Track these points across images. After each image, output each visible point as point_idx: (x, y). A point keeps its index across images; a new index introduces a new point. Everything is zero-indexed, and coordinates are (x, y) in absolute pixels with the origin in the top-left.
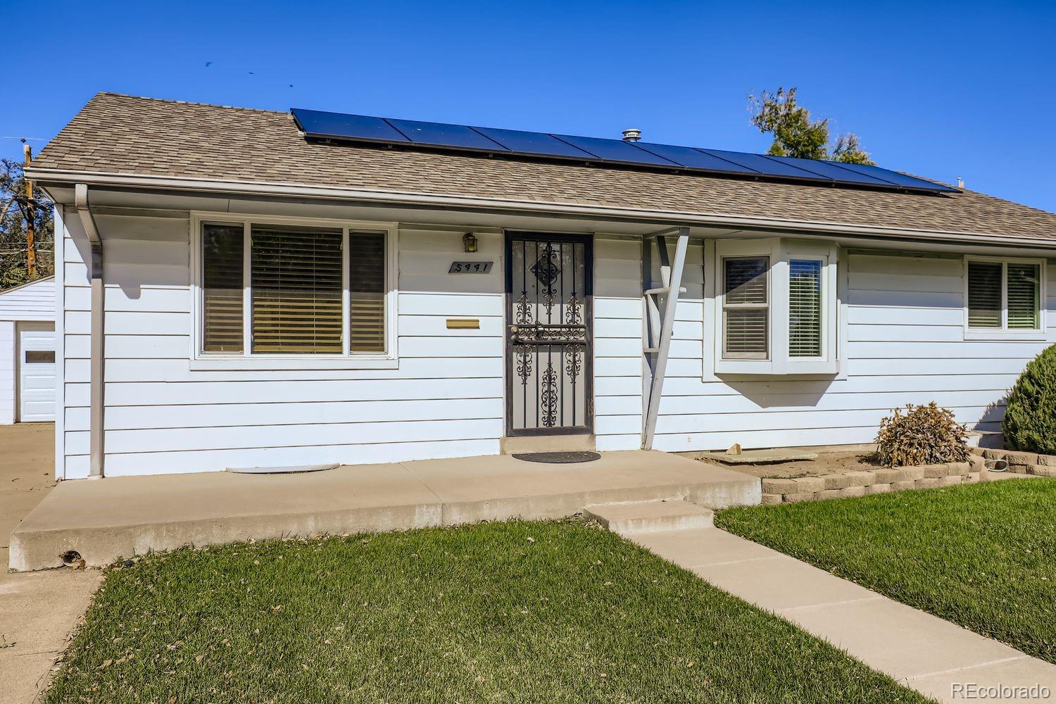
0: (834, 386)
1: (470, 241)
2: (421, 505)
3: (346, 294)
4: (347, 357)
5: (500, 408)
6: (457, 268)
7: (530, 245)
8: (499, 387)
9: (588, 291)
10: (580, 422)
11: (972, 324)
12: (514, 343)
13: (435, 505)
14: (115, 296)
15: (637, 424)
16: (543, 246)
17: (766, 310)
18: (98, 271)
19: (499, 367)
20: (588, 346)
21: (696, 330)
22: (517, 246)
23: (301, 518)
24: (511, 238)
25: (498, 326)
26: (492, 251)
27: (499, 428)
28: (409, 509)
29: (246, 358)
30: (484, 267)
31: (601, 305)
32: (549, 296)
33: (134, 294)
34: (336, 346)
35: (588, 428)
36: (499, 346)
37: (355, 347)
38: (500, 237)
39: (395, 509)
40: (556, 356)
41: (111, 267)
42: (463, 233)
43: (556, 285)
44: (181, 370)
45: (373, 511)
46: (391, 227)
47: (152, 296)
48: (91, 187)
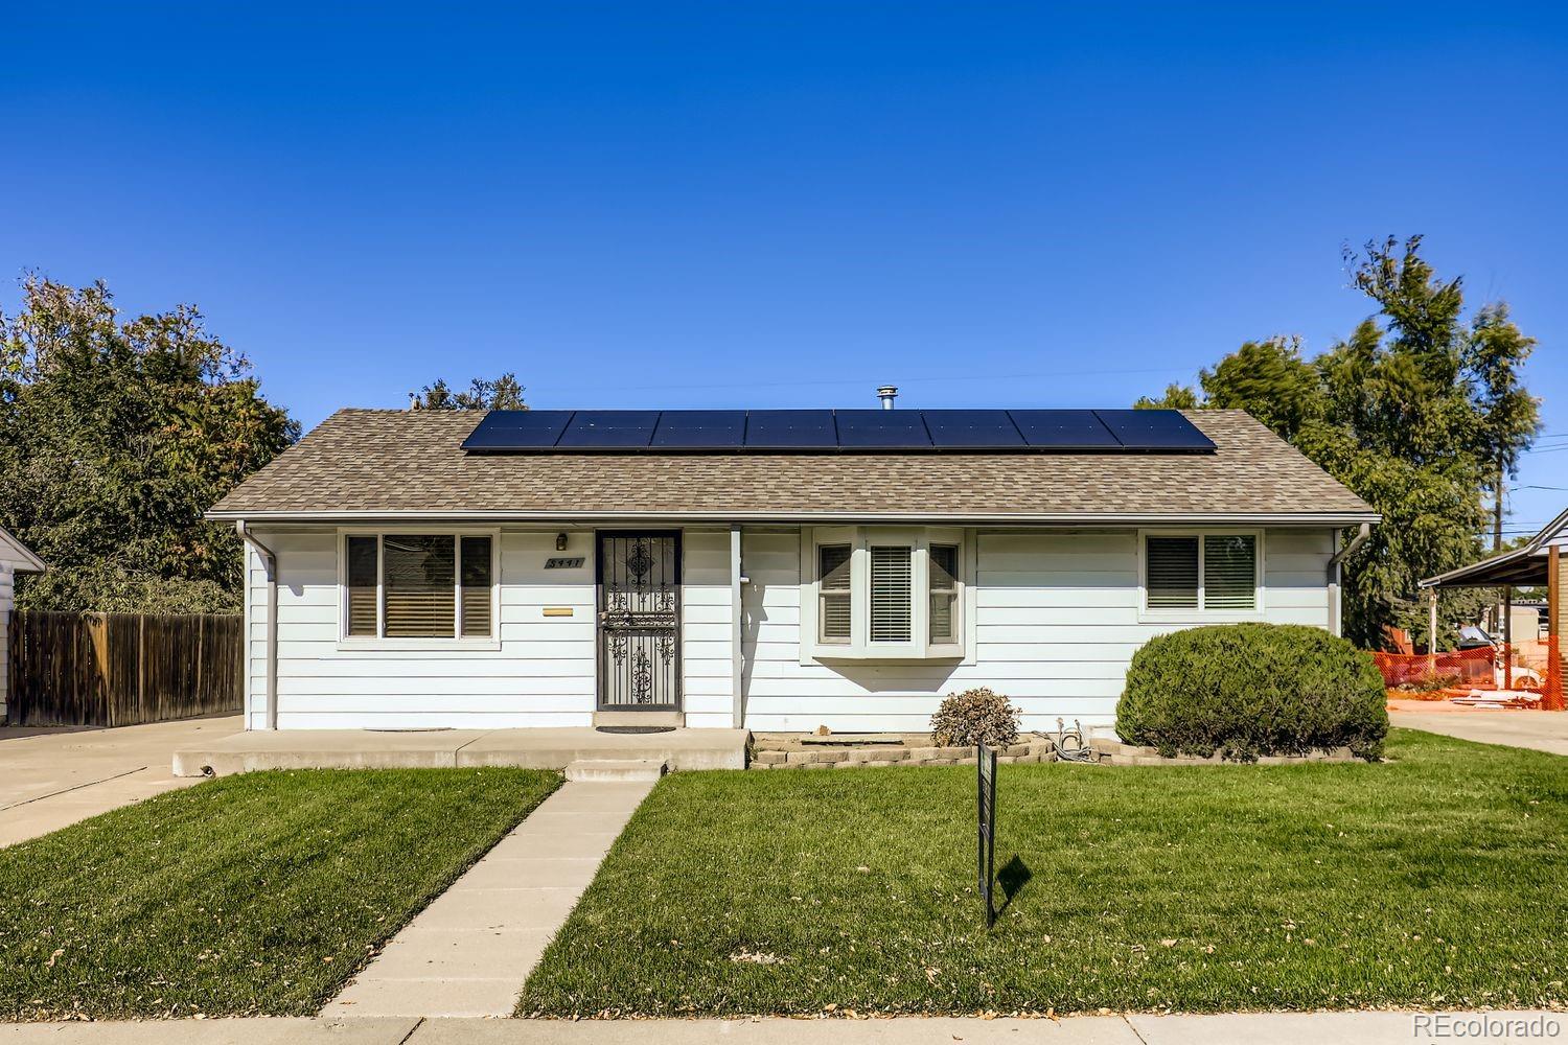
0: (959, 672)
1: (563, 541)
2: (439, 752)
3: (458, 588)
4: (459, 641)
5: (590, 685)
6: (552, 564)
7: (621, 542)
8: (590, 667)
9: (678, 581)
10: (672, 701)
11: (1151, 605)
12: (605, 629)
13: (450, 752)
14: (285, 592)
15: (729, 704)
16: (632, 542)
17: (849, 596)
18: (274, 577)
19: (590, 649)
20: (677, 632)
21: (793, 615)
22: (608, 542)
23: (352, 754)
24: (601, 536)
25: (589, 614)
26: (584, 548)
27: (591, 703)
28: (431, 754)
29: (378, 640)
30: (577, 562)
31: (689, 593)
32: (640, 586)
33: (299, 593)
34: (448, 631)
35: (678, 706)
36: (590, 632)
37: (464, 632)
38: (591, 536)
39: (420, 753)
40: (647, 639)
41: (283, 572)
42: (558, 534)
43: (646, 577)
44: (330, 650)
45: (403, 754)
46: (493, 531)
47: (312, 592)
48: (247, 521)
